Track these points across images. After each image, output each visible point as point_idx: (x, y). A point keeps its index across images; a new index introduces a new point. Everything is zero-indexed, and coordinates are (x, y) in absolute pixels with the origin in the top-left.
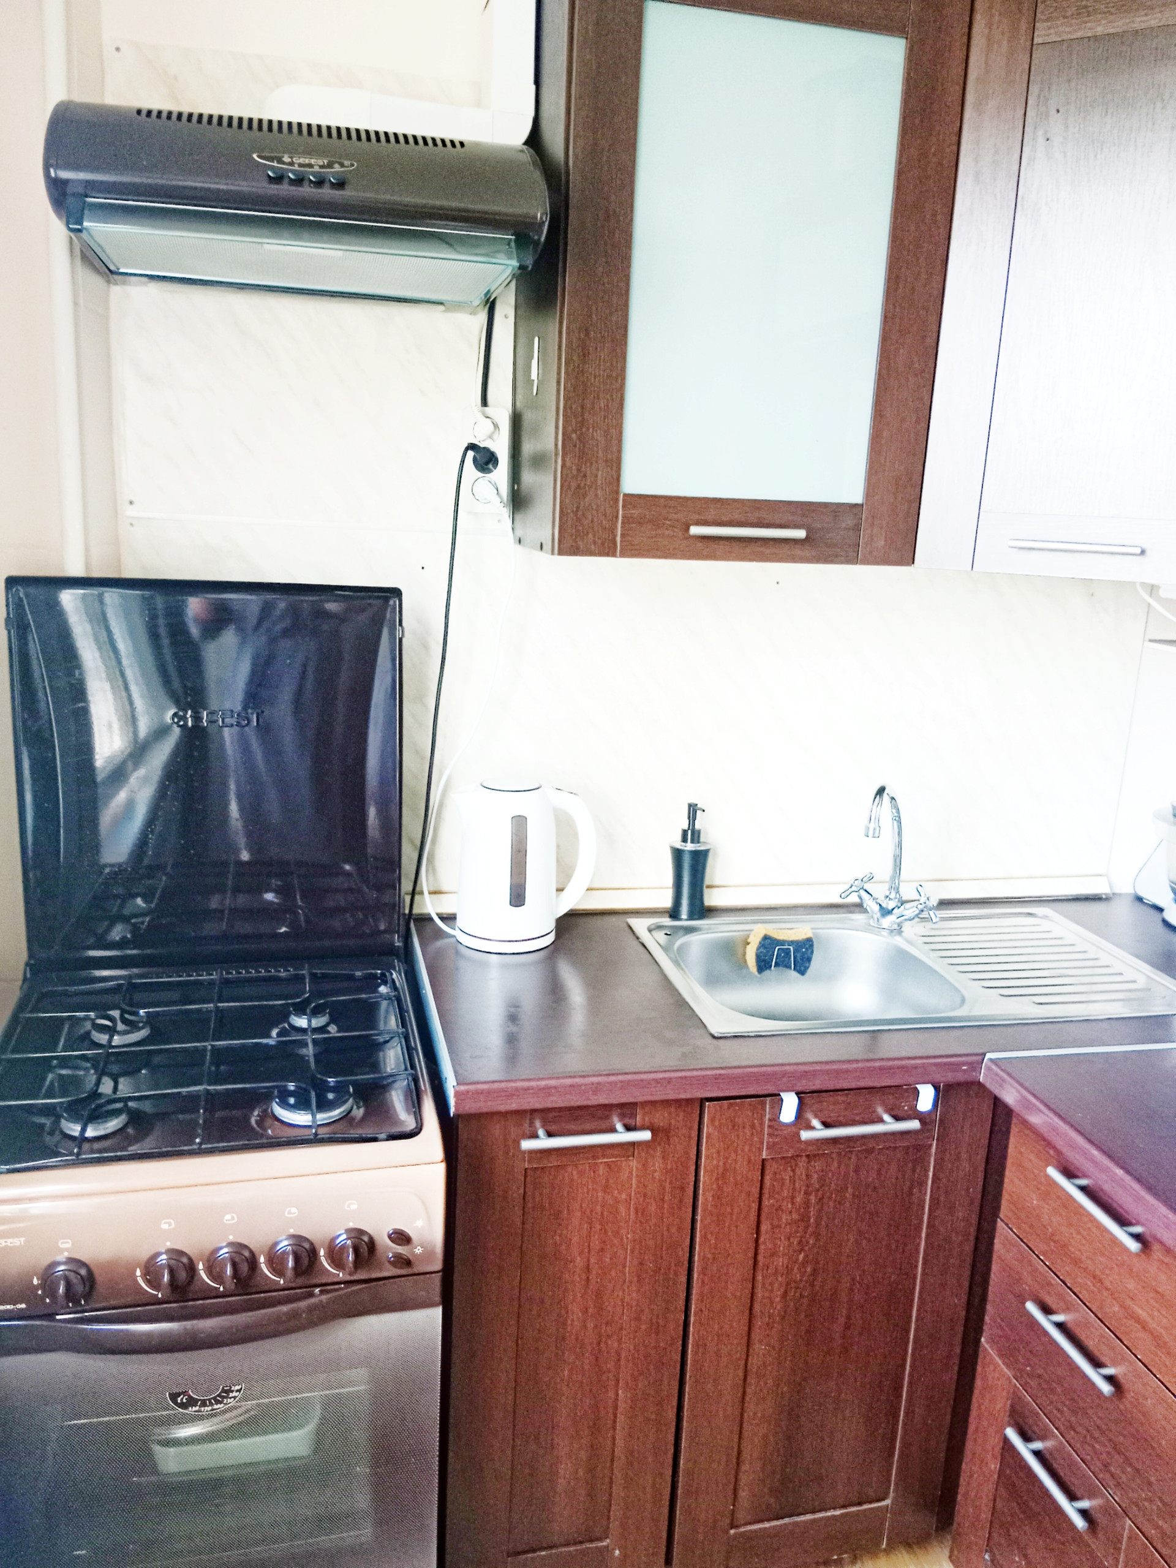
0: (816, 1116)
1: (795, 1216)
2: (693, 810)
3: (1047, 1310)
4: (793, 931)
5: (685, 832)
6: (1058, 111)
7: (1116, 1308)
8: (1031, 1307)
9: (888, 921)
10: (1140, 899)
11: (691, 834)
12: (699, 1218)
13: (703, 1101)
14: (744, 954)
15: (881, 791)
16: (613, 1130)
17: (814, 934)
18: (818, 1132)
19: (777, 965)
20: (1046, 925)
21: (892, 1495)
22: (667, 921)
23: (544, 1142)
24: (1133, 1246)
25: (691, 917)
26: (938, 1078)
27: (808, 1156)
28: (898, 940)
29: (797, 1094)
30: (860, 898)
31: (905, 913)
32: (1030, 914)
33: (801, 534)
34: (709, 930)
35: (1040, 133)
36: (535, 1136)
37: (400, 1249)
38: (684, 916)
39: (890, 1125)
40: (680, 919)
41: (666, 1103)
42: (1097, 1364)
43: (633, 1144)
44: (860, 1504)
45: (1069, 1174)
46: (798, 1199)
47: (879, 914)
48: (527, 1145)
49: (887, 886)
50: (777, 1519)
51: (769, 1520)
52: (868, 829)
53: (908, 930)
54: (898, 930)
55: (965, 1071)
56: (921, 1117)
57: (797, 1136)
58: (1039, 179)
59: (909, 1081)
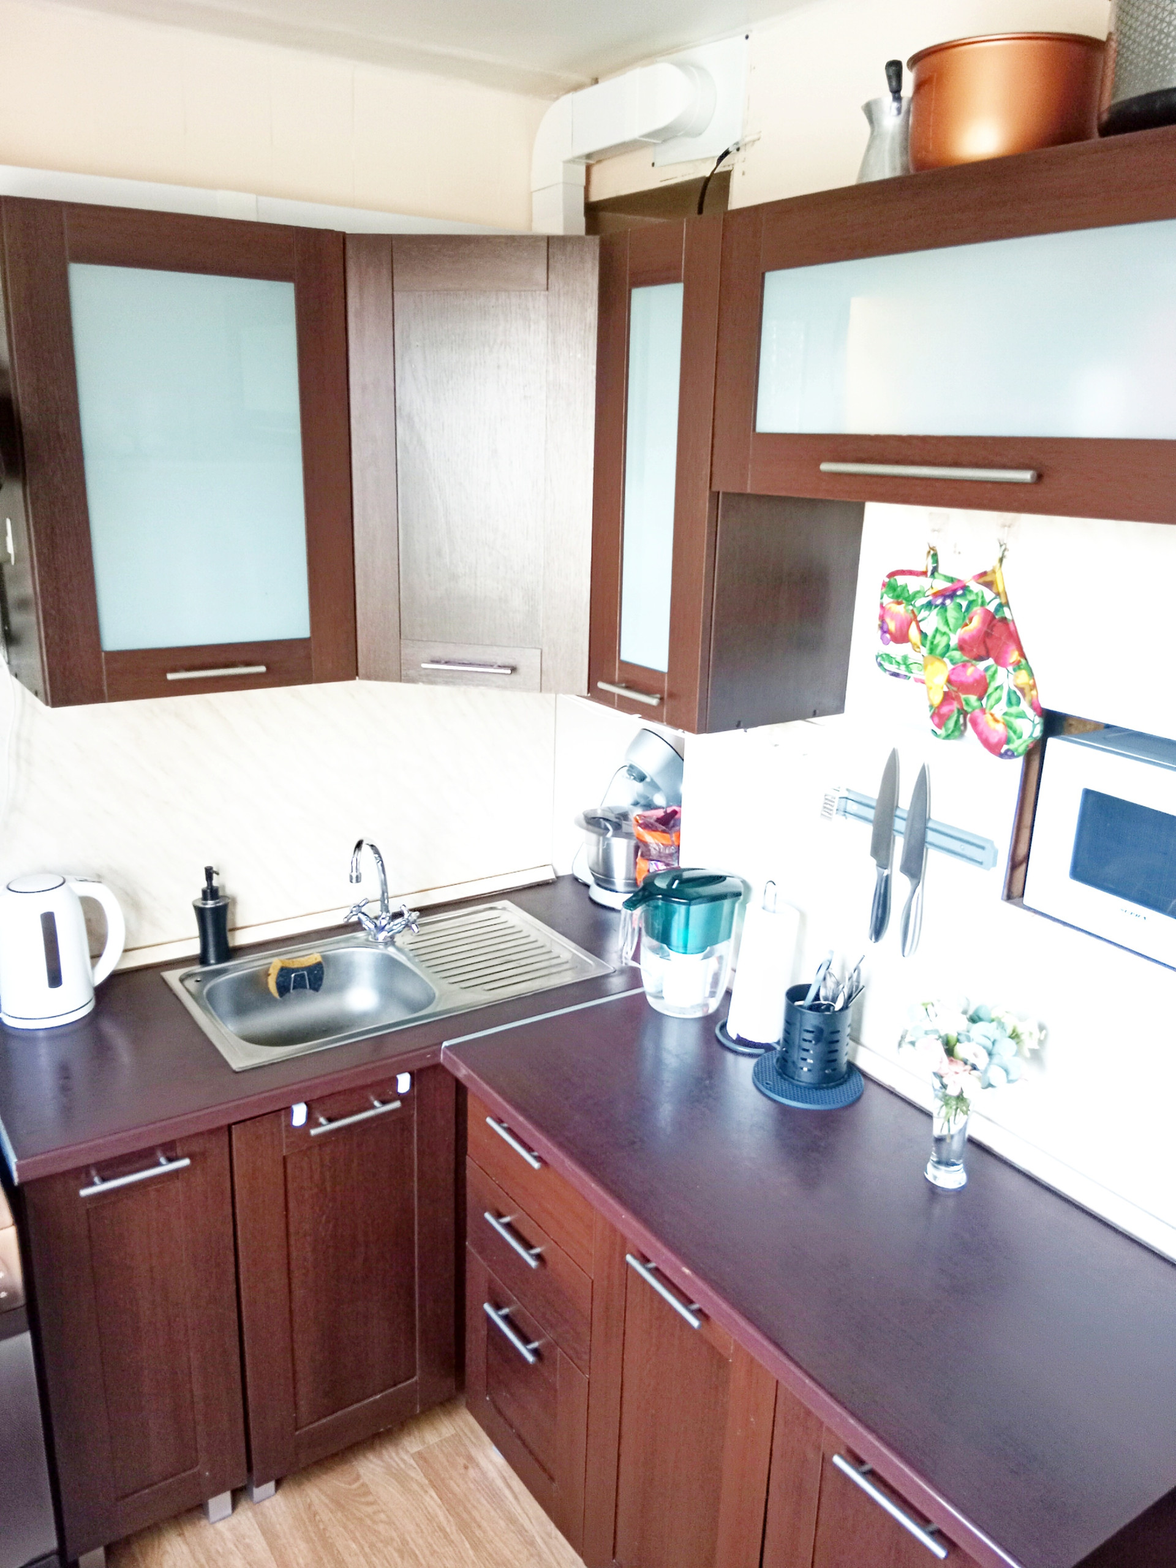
0: (323, 1115)
1: (315, 1190)
2: (209, 873)
3: (499, 1215)
4: (309, 956)
5: (204, 892)
6: (418, 344)
9: (382, 936)
10: (576, 879)
11: (211, 892)
12: (237, 1211)
13: (229, 1126)
14: (267, 983)
15: (359, 845)
16: (158, 1164)
17: (324, 957)
18: (325, 1127)
19: (294, 988)
20: (504, 916)
21: (418, 1372)
22: (197, 969)
23: (100, 1187)
24: (535, 1163)
25: (219, 960)
26: (409, 1070)
27: (320, 1146)
28: (391, 951)
29: (307, 1103)
30: (359, 919)
31: (394, 927)
32: (491, 908)
33: (262, 669)
34: (235, 968)
35: (408, 358)
36: (92, 1184)
38: (212, 961)
39: (380, 1109)
40: (209, 965)
41: (197, 1135)
42: (528, 1246)
43: (177, 1172)
44: (395, 1385)
45: (500, 1121)
46: (316, 1177)
47: (374, 931)
48: (86, 1192)
49: (378, 908)
50: (332, 1413)
51: (325, 1416)
52: (351, 877)
53: (398, 939)
54: (391, 941)
55: (428, 1058)
56: (402, 1097)
57: (308, 1133)
58: (410, 395)
59: (391, 1075)
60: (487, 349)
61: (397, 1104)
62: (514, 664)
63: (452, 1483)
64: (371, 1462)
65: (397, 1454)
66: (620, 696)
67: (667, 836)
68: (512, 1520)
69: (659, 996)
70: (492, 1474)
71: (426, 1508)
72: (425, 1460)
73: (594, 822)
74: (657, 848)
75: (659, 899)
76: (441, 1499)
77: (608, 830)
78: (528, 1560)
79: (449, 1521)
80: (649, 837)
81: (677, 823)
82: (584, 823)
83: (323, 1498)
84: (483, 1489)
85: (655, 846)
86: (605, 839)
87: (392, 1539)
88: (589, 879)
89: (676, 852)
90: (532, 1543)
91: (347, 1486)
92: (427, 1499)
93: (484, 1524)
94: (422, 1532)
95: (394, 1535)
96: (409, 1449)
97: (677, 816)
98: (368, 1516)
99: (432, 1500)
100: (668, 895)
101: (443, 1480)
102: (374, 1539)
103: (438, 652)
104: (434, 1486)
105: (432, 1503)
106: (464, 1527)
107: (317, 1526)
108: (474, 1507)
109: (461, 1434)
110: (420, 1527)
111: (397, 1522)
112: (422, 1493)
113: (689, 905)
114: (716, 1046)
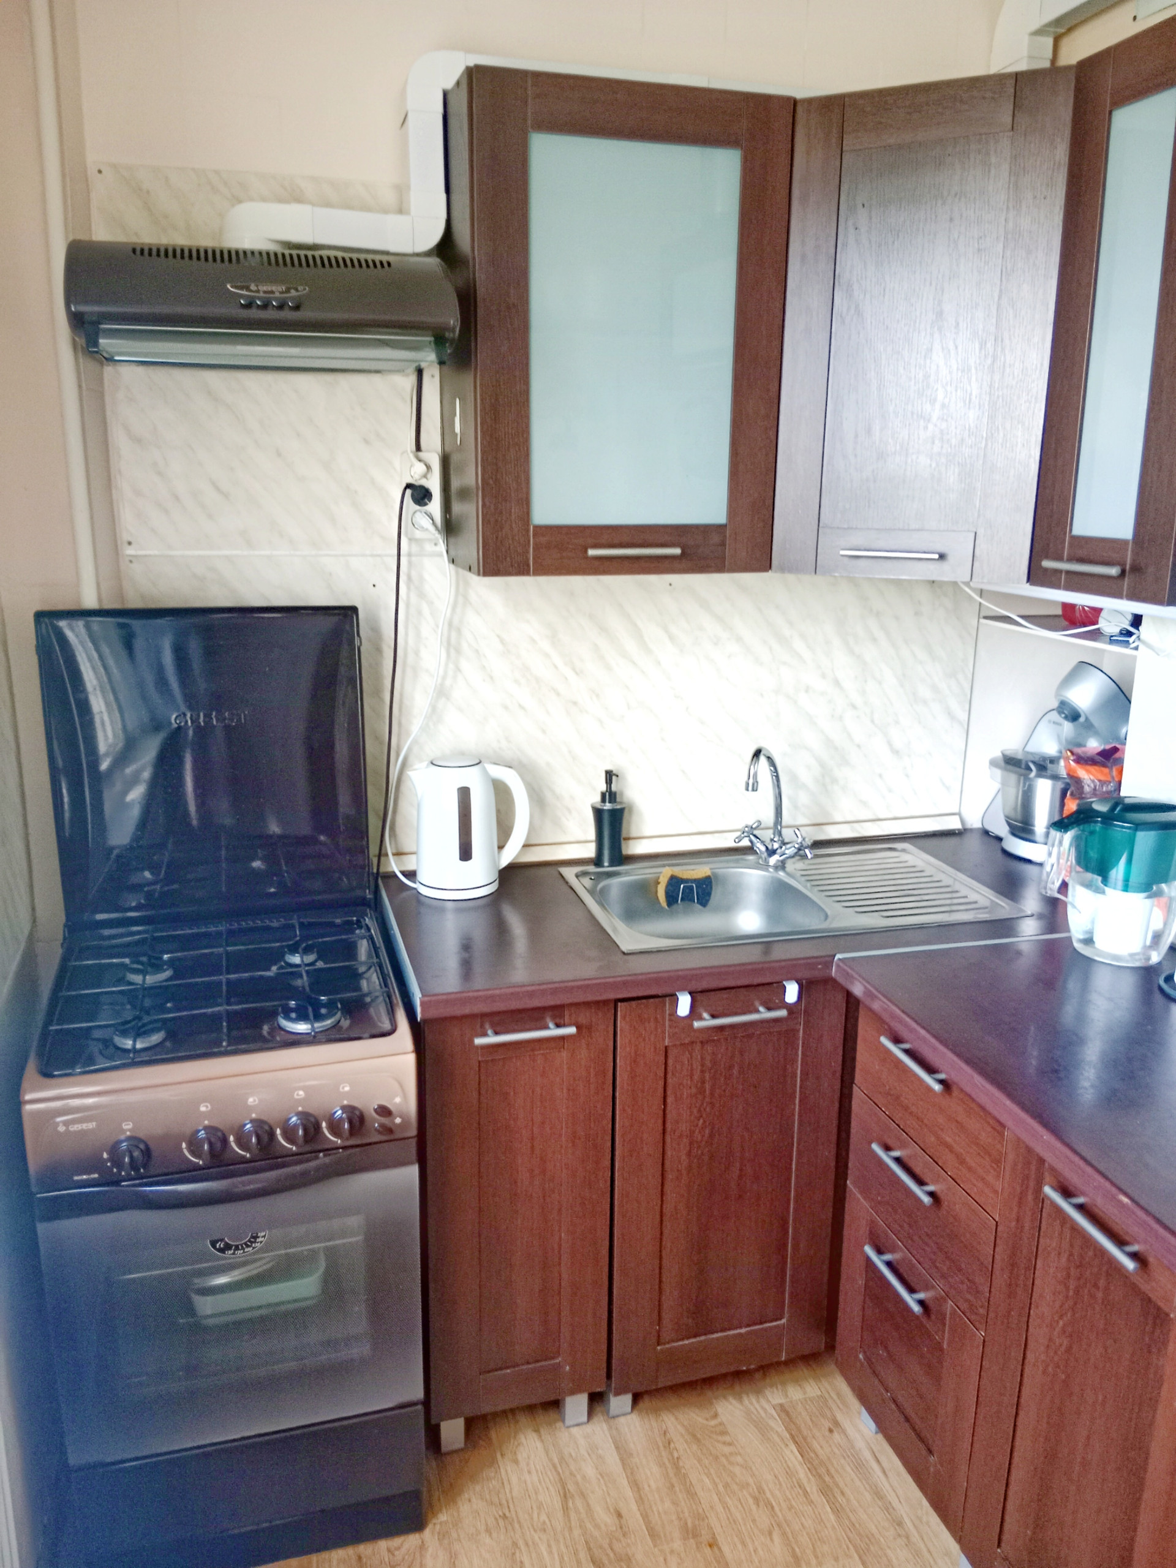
0: (706, 1011)
1: (694, 1090)
2: (610, 776)
3: (887, 1148)
4: (698, 871)
5: (603, 795)
6: (863, 205)
7: (933, 1139)
8: (875, 1147)
9: (773, 860)
10: (986, 833)
11: (609, 795)
12: (617, 1094)
13: (617, 1001)
14: (656, 892)
15: (757, 753)
16: (547, 1028)
17: (713, 873)
18: (706, 1022)
19: (682, 899)
20: (905, 857)
21: (786, 1315)
22: (592, 868)
23: (492, 1039)
24: (937, 1087)
25: (611, 865)
26: (799, 975)
27: (702, 1042)
28: (781, 874)
29: (690, 993)
30: (751, 841)
31: (787, 852)
32: (890, 849)
33: (677, 551)
34: (627, 873)
35: (850, 223)
36: (485, 1035)
37: (383, 1120)
38: (606, 864)
39: (764, 1014)
40: (603, 866)
41: (587, 1004)
42: (921, 1182)
43: (563, 1038)
44: (761, 1323)
45: (897, 1040)
46: (696, 1077)
47: (766, 854)
48: (479, 1041)
49: (771, 831)
50: (695, 1336)
51: (688, 1338)
52: (748, 784)
53: (790, 866)
54: (781, 866)
55: (820, 969)
56: (790, 1008)
57: (692, 1025)
58: (851, 261)
59: (777, 979)
60: (940, 202)
62: (942, 550)
63: (815, 1445)
64: (731, 1404)
65: (758, 1402)
67: (1106, 770)
68: (878, 1494)
69: (1089, 941)
70: (860, 1444)
71: (786, 1462)
72: (787, 1414)
73: (1011, 762)
74: (1092, 786)
75: (1097, 821)
76: (802, 1456)
77: (1029, 769)
78: (895, 1539)
79: (809, 1479)
80: (1082, 773)
81: (1120, 762)
82: (1002, 764)
83: (679, 1427)
84: (849, 1457)
85: (1089, 782)
86: (1026, 778)
87: (748, 1484)
88: (1002, 830)
89: (1115, 790)
90: (900, 1524)
91: (705, 1422)
92: (787, 1452)
93: (847, 1491)
94: (780, 1484)
95: (751, 1481)
96: (770, 1399)
97: (1117, 755)
98: (724, 1455)
99: (792, 1454)
100: (1108, 819)
101: (805, 1439)
102: (729, 1480)
103: (857, 539)
104: (796, 1442)
105: (793, 1459)
106: (826, 1490)
107: (671, 1454)
108: (837, 1471)
109: (827, 1396)
110: (779, 1480)
111: (754, 1468)
112: (783, 1446)
113: (1136, 830)
114: (1158, 996)
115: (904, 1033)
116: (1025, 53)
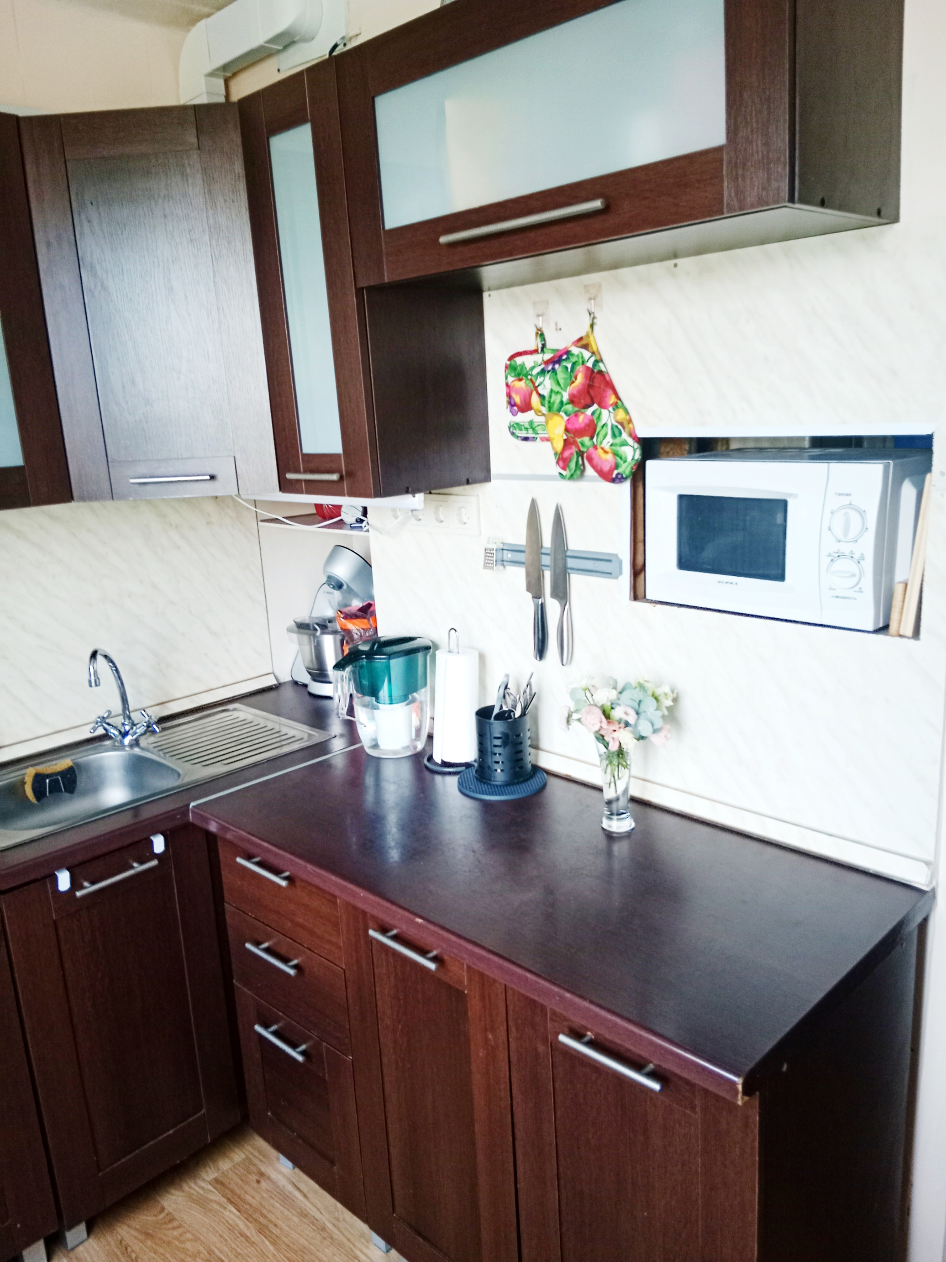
0: (86, 880)
1: (87, 950)
3: (257, 944)
4: (61, 764)
6: (92, 204)
7: (289, 924)
8: (248, 946)
9: (127, 740)
10: (295, 683)
12: (16, 975)
14: (24, 791)
15: (94, 655)
17: (75, 763)
18: (89, 888)
19: (50, 792)
20: (235, 714)
21: (205, 1105)
24: (284, 883)
26: (163, 828)
27: (87, 907)
28: (137, 750)
29: (68, 869)
30: (105, 729)
31: (138, 731)
32: (225, 711)
35: (83, 217)
39: (138, 868)
42: (286, 961)
44: (186, 1119)
45: (249, 857)
46: (87, 939)
47: (120, 737)
49: (122, 717)
50: (130, 1153)
51: (124, 1157)
52: (90, 682)
53: (143, 742)
54: (136, 743)
55: (179, 819)
56: (160, 856)
57: (75, 895)
58: (90, 247)
59: (145, 836)
60: (153, 203)
61: (154, 863)
62: (213, 472)
63: (248, 1198)
64: (173, 1195)
65: (196, 1184)
66: (307, 481)
67: (365, 621)
68: (303, 1214)
69: (376, 746)
70: (283, 1182)
71: (227, 1221)
72: (222, 1184)
73: (302, 627)
74: (359, 633)
75: (363, 658)
76: (239, 1211)
77: (316, 630)
78: (321, 1242)
79: (248, 1227)
80: (351, 626)
81: (373, 614)
82: (296, 629)
83: (132, 1232)
84: (275, 1195)
85: (356, 631)
86: (314, 636)
87: (199, 1252)
88: (305, 678)
89: (374, 634)
90: (324, 1229)
91: (154, 1218)
92: (227, 1213)
93: (280, 1223)
94: (226, 1240)
95: (201, 1248)
96: (206, 1177)
97: (372, 609)
98: (177, 1238)
99: (231, 1214)
100: (370, 655)
101: (239, 1197)
102: (182, 1256)
103: (142, 469)
104: (232, 1202)
105: (232, 1216)
106: (262, 1230)
107: (130, 1257)
108: (269, 1211)
109: (251, 1157)
110: (224, 1238)
111: (202, 1238)
112: (222, 1210)
113: (389, 659)
114: (427, 773)
115: (253, 850)
116: (204, 89)
